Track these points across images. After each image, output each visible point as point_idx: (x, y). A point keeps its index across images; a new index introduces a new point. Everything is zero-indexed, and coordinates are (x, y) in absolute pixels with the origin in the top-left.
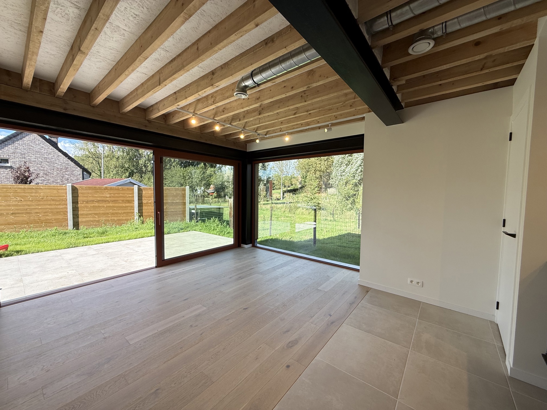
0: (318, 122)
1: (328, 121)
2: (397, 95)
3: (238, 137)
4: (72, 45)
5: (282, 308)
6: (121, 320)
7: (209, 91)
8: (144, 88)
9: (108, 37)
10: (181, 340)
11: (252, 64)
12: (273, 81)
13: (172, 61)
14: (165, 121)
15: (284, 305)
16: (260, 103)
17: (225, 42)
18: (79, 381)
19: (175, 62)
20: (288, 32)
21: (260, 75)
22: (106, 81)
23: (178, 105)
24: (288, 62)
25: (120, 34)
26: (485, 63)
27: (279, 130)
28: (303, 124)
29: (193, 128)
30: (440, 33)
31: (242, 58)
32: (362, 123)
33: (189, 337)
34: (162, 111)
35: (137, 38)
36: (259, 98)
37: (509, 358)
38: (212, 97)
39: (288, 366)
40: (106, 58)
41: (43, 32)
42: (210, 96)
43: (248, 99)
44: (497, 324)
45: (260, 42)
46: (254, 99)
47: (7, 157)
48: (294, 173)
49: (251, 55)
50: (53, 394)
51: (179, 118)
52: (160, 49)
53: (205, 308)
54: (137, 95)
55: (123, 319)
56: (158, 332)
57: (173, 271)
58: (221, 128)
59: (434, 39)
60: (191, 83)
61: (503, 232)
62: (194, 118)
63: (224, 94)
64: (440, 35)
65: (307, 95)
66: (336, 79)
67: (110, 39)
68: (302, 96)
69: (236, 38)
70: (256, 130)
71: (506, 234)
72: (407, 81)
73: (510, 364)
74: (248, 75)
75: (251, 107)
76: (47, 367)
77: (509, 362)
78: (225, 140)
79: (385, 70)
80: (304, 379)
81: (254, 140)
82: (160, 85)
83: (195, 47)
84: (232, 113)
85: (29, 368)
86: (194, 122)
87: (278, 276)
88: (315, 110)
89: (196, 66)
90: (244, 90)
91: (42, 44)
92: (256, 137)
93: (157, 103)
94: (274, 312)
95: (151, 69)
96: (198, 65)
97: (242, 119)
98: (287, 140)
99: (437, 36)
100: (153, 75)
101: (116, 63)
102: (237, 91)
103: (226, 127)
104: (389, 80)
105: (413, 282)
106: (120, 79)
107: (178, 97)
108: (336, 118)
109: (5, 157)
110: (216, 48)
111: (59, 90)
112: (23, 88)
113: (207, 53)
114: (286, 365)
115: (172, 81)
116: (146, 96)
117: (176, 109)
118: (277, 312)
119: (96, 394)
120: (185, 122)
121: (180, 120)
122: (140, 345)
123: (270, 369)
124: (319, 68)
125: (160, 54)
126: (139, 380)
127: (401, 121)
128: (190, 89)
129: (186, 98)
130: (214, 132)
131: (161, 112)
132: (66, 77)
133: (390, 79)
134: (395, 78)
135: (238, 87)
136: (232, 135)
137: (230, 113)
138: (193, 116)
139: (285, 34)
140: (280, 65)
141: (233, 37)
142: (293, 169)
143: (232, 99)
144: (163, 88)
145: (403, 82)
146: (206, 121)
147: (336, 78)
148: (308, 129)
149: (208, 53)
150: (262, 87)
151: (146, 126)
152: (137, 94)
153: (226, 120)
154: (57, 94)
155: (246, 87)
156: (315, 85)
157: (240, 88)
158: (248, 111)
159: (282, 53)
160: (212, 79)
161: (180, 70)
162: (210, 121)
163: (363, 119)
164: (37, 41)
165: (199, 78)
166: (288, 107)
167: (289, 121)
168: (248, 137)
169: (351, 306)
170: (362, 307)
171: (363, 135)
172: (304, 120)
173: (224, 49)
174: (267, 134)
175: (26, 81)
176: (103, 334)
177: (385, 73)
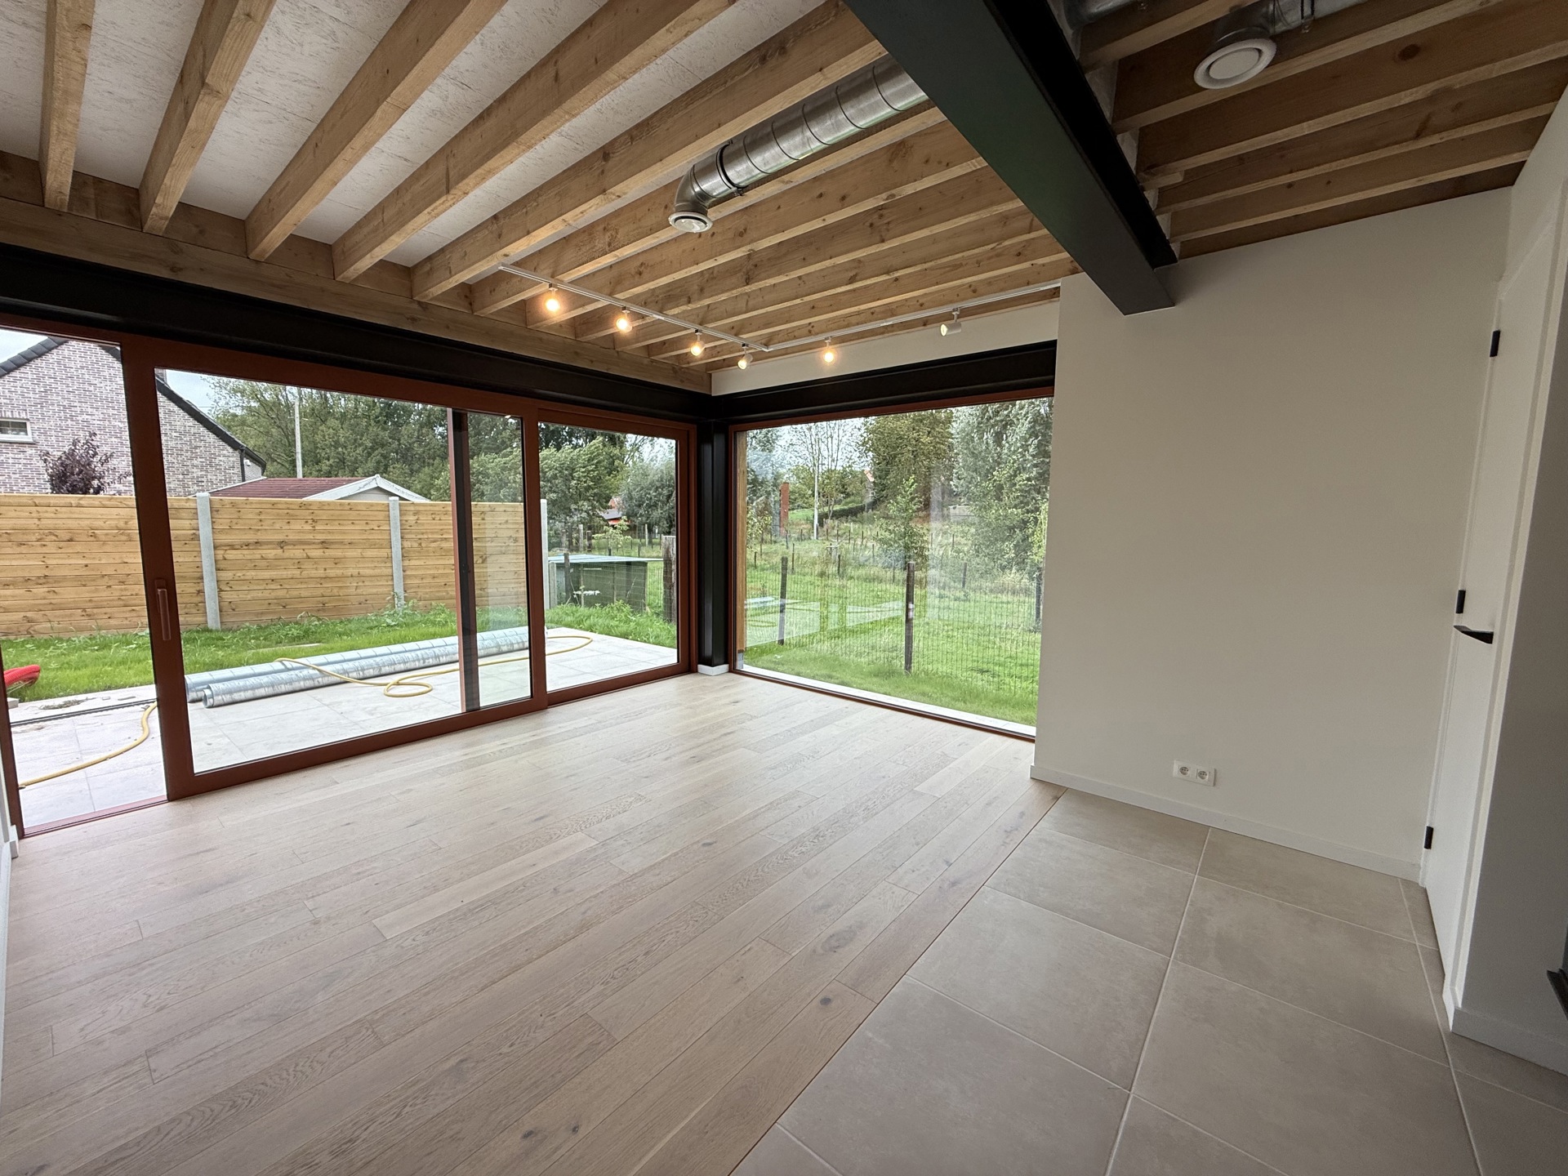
0: (922, 305)
1: (951, 302)
2: (1158, 217)
3: (687, 354)
4: (182, 71)
5: (812, 844)
6: (359, 873)
7: (594, 210)
8: (404, 204)
9: (288, 42)
10: (527, 929)
11: (719, 126)
12: (785, 178)
13: (481, 118)
14: (471, 304)
15: (817, 835)
16: (749, 247)
17: (638, 53)
18: (248, 1036)
19: (491, 123)
20: (829, 21)
21: (745, 157)
22: (289, 182)
23: (506, 255)
24: (828, 117)
25: (323, 34)
26: (1429, 117)
27: (805, 331)
28: (877, 310)
29: (550, 327)
30: (1295, 18)
31: (691, 107)
32: (1052, 308)
33: (550, 920)
34: (459, 272)
35: (375, 46)
36: (745, 230)
37: (1453, 983)
38: (605, 229)
39: (826, 1001)
40: (285, 110)
41: (91, 27)
42: (601, 227)
43: (714, 234)
44: (1425, 890)
45: (745, 53)
46: (730, 234)
47: (23, 415)
48: (851, 461)
49: (717, 94)
50: (176, 1070)
51: (510, 293)
52: (445, 81)
53: (594, 843)
54: (384, 225)
55: (364, 872)
56: (464, 905)
57: (505, 741)
58: (636, 324)
59: (1276, 38)
60: (541, 188)
61: (1455, 627)
62: (553, 293)
63: (639, 220)
64: (1294, 25)
65: (888, 223)
66: (974, 169)
67: (294, 49)
68: (871, 225)
69: (672, 40)
70: (736, 330)
71: (1463, 632)
72: (1188, 173)
73: (1455, 998)
74: (710, 160)
75: (722, 260)
76: (158, 999)
77: (1453, 995)
78: (646, 361)
79: (1123, 140)
80: (870, 1035)
81: (733, 362)
82: (448, 192)
83: (550, 71)
84: (664, 278)
85: (111, 1000)
86: (553, 307)
87: (803, 755)
88: (910, 266)
89: (552, 132)
90: (699, 205)
91: (92, 67)
92: (739, 351)
93: (442, 250)
94: (790, 853)
95: (422, 144)
96: (558, 127)
97: (695, 296)
98: (830, 361)
99: (1284, 28)
100: (427, 163)
101: (315, 125)
102: (678, 210)
103: (648, 320)
104: (1134, 172)
105: (1189, 772)
106: (329, 174)
107: (504, 231)
108: (974, 291)
109: (16, 415)
110: (611, 75)
111: (154, 210)
112: (47, 206)
113: (584, 89)
114: (820, 997)
115: (484, 179)
116: (410, 226)
117: (501, 268)
118: (796, 855)
119: (294, 1071)
120: (526, 309)
121: (513, 300)
122: (414, 940)
123: (776, 1008)
124: (925, 134)
125: (447, 97)
126: (413, 1034)
127: (1167, 298)
128: (538, 205)
129: (528, 233)
130: (614, 339)
131: (457, 277)
132: (170, 169)
133: (1137, 168)
134: (1151, 167)
135: (681, 197)
136: (666, 345)
137: (661, 277)
138: (551, 289)
139: (819, 27)
140: (805, 126)
141: (660, 38)
142: (850, 449)
143: (663, 236)
144: (458, 201)
145: (1177, 178)
146: (589, 303)
147: (975, 166)
148: (892, 325)
149: (587, 91)
150: (753, 197)
151: (414, 320)
152: (383, 220)
153: (649, 300)
154: (149, 222)
155: (704, 196)
156: (909, 189)
157: (687, 201)
158: (712, 273)
159: (812, 88)
160: (603, 172)
161: (505, 144)
162: (603, 302)
163: (1054, 294)
164: (74, 55)
165: (564, 171)
166: (831, 258)
167: (835, 303)
168: (714, 353)
169: (1007, 837)
170: (1040, 840)
171: (1053, 343)
172: (878, 300)
173: (636, 76)
174: (772, 342)
175: (55, 185)
176: (311, 911)
177: (1124, 148)
